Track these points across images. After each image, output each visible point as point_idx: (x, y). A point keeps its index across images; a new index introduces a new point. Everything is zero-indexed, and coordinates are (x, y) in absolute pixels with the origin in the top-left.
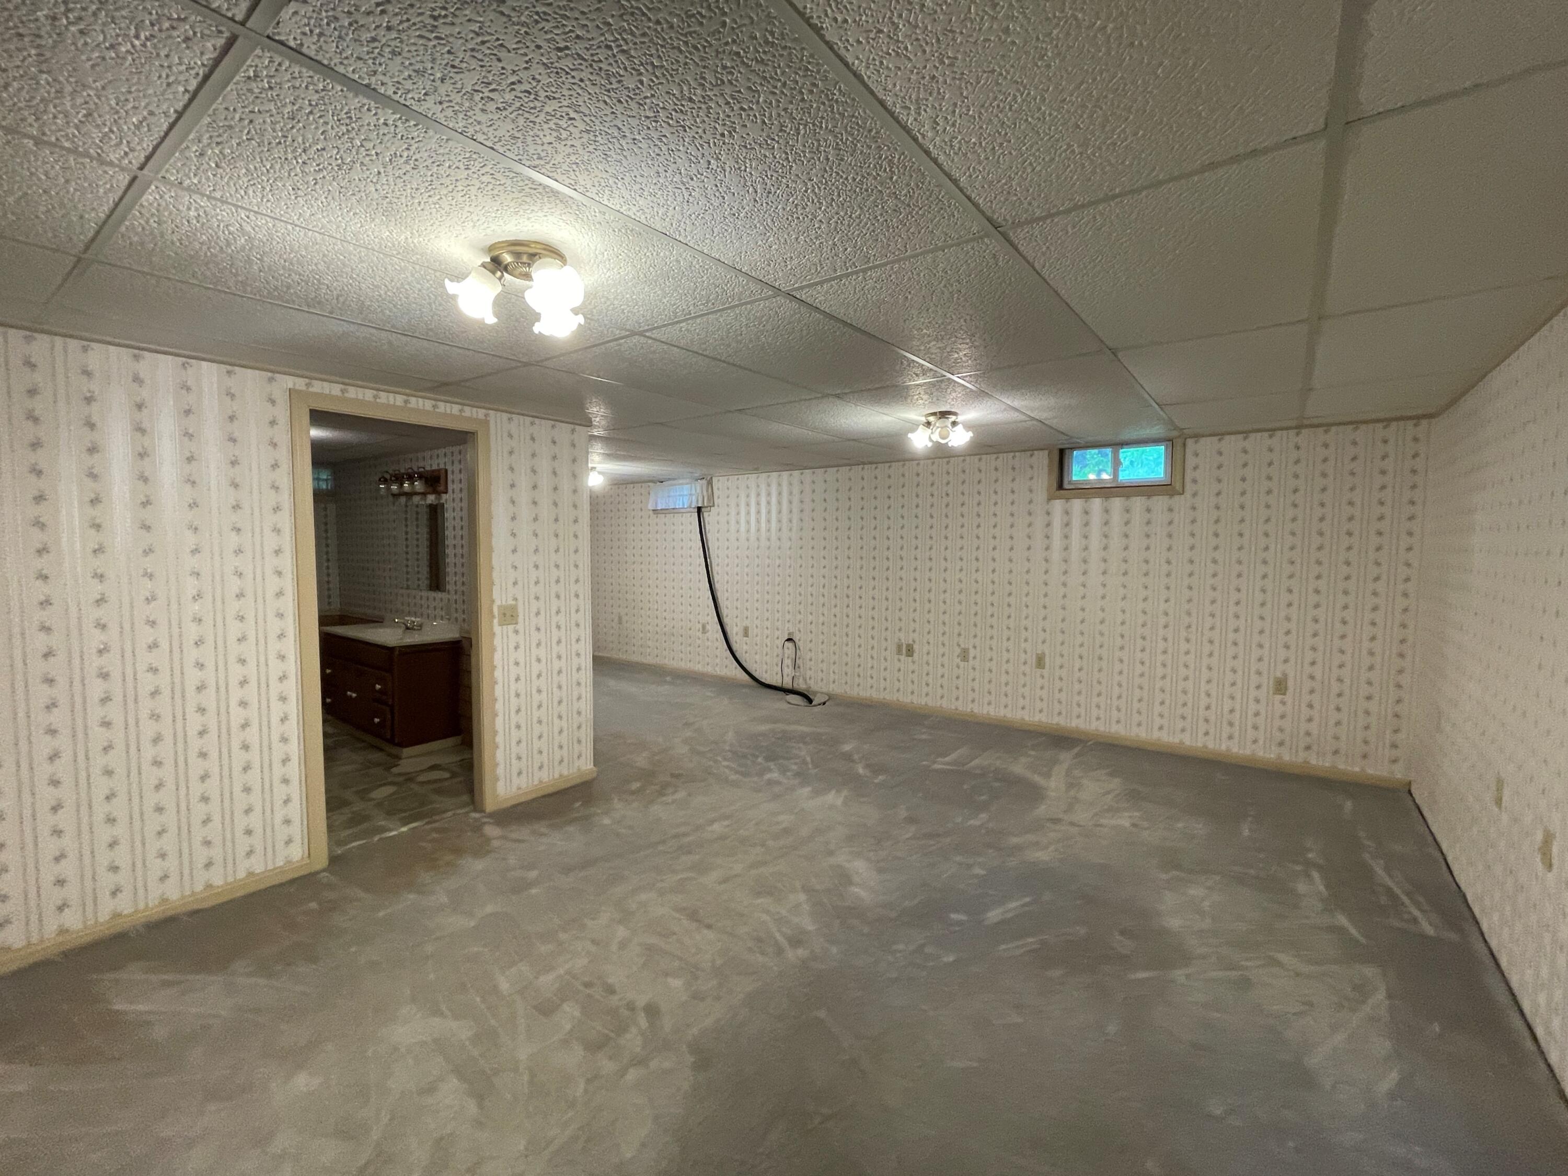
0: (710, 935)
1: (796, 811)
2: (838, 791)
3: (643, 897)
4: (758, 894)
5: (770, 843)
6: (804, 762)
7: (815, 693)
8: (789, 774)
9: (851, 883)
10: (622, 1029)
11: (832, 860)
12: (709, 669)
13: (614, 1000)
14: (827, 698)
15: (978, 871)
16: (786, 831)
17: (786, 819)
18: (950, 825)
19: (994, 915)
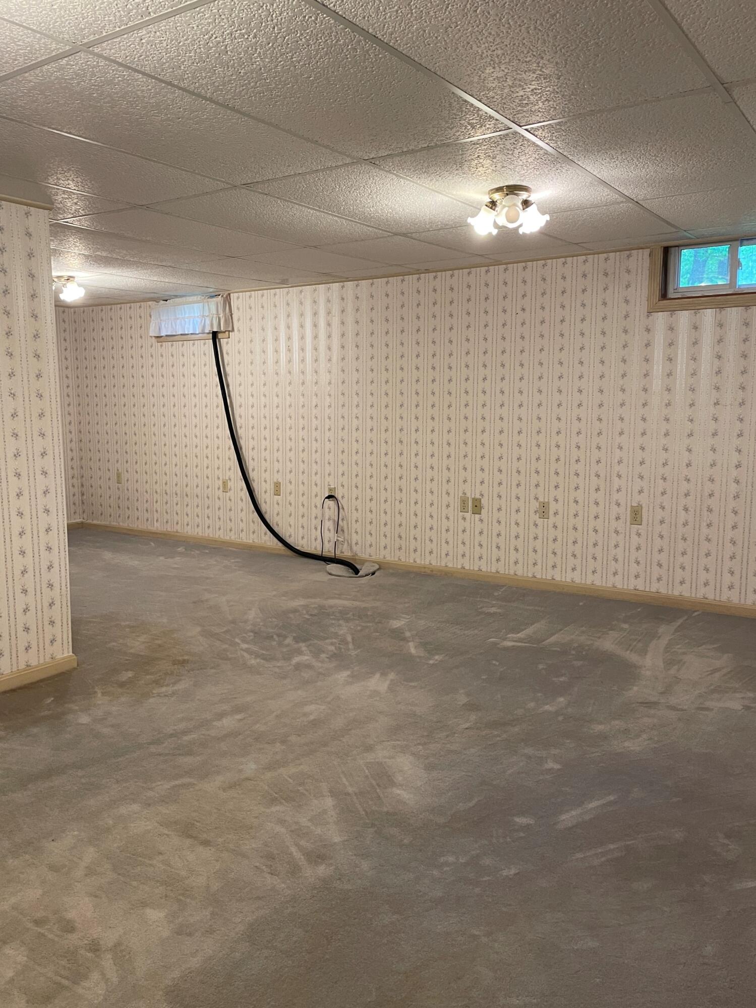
0: (206, 853)
1: (329, 699)
2: (384, 674)
3: (123, 810)
4: (273, 801)
5: (293, 738)
6: (344, 641)
7: (363, 562)
8: (323, 656)
9: (392, 783)
10: (78, 976)
11: (370, 757)
12: (232, 537)
13: (73, 939)
14: (377, 567)
15: (551, 765)
16: (315, 724)
17: (314, 710)
18: (520, 712)
19: (568, 818)
